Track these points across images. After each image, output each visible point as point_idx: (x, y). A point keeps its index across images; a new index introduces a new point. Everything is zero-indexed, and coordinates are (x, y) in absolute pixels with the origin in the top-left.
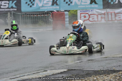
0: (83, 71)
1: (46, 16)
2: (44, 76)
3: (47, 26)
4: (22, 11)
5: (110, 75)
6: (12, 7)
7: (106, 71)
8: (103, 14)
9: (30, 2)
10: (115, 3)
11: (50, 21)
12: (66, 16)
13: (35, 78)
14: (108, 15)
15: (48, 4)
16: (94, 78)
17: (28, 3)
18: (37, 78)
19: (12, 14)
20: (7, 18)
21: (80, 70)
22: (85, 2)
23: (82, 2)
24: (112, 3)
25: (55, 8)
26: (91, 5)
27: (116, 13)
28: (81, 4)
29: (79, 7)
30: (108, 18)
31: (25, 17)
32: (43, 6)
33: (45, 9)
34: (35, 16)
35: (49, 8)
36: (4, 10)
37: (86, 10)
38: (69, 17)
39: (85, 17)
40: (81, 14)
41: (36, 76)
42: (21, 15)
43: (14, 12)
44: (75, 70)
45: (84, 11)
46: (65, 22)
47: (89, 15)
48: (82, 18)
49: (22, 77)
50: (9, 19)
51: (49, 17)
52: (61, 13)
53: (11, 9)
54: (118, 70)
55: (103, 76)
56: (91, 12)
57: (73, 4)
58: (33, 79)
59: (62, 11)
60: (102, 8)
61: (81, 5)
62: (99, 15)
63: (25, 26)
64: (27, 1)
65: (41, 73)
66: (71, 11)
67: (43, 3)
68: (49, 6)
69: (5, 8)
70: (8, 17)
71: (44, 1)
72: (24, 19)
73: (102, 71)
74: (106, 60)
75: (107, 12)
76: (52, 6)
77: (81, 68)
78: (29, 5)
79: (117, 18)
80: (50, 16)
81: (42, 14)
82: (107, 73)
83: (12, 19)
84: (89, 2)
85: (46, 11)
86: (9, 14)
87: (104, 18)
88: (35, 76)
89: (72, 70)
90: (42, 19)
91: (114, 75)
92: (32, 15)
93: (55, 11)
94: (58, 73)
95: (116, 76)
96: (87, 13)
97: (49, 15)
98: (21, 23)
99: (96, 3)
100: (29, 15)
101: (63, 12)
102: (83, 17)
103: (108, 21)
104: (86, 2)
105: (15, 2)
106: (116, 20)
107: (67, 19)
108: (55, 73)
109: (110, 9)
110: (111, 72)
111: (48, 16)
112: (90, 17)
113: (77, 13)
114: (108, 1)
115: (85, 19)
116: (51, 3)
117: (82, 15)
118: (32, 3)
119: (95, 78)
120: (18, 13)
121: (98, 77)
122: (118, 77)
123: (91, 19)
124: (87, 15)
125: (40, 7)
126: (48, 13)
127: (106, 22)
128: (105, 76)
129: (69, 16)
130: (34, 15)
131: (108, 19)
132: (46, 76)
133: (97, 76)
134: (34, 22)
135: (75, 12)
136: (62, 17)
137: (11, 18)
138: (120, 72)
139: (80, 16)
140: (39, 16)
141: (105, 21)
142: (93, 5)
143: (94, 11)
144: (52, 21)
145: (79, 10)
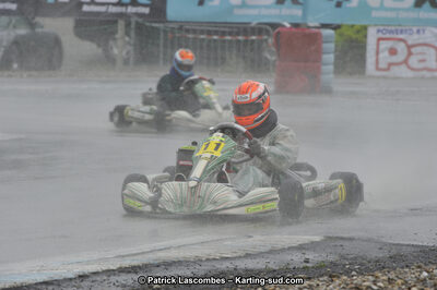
0: (380, 245)
1: (253, 41)
2: (239, 254)
4: (169, 19)
6: (134, 3)
11: (266, 58)
12: (325, 45)
13: (208, 260)
16: (421, 272)
18: (214, 259)
19: (133, 26)
20: (115, 39)
21: (369, 240)
25: (287, 15)
26: (417, 9)
28: (382, 3)
29: (374, 14)
31: (180, 39)
32: (244, 5)
33: (252, 16)
34: (215, 37)
35: (264, 12)
36: (103, 9)
37: (400, 28)
38: (336, 50)
39: (393, 52)
40: (381, 42)
41: (211, 251)
42: (165, 32)
43: (140, 20)
44: (351, 239)
45: (391, 32)
46: (319, 68)
47: (409, 47)
48: (381, 55)
50: (120, 43)
51: (264, 45)
52: (307, 31)
53: (131, 10)
56: (416, 36)
58: (201, 260)
59: (311, 24)
61: (382, 8)
66: (343, 28)
68: (266, 7)
69: (108, 4)
70: (117, 36)
72: (173, 47)
76: (279, 6)
77: (374, 236)
80: (266, 40)
81: (238, 34)
83: (132, 42)
85: (254, 23)
86: (121, 24)
88: (207, 252)
89: (342, 238)
90: (239, 50)
92: (202, 32)
93: (288, 26)
94: (291, 248)
96: (401, 40)
97: (265, 37)
100: (194, 31)
101: (317, 30)
102: (386, 54)
107: (329, 58)
108: (280, 247)
111: (262, 41)
112: (410, 54)
113: (365, 36)
115: (394, 59)
117: (384, 45)
119: (425, 274)
120: (154, 25)
123: (413, 61)
124: (401, 47)
125: (233, 7)
126: (261, 29)
129: (336, 46)
130: (209, 33)
132: (248, 256)
133: (431, 266)
135: (358, 32)
136: (313, 48)
137: (127, 39)
139: (375, 47)
140: (228, 38)
142: (427, 12)
143: (428, 33)
144: (274, 58)
145: (376, 25)
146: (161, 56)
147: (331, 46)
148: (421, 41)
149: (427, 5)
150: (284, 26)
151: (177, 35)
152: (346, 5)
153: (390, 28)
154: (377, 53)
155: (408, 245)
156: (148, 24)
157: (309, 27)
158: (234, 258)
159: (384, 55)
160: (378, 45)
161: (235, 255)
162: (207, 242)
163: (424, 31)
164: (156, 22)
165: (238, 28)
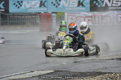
0: (70, 72)
1: (33, 18)
2: (31, 76)
3: (34, 27)
4: (10, 12)
5: (97, 77)
7: (92, 72)
8: (90, 17)
9: (18, 3)
10: (102, 6)
11: (37, 22)
12: (53, 18)
13: (22, 79)
14: (95, 18)
15: (36, 5)
16: (81, 79)
17: (16, 4)
18: (24, 78)
21: (67, 71)
22: (72, 5)
23: (69, 4)
24: (99, 6)
25: (42, 10)
26: (78, 7)
27: (103, 16)
29: (67, 9)
30: (95, 20)
31: (13, 18)
32: (30, 8)
33: (33, 11)
34: (23, 17)
35: (36, 9)
37: (74, 12)
39: (72, 19)
40: (69, 16)
41: (23, 76)
42: (9, 16)
43: (2, 13)
44: (61, 71)
45: (71, 14)
46: (52, 24)
47: (76, 18)
49: (8, 78)
51: (37, 18)
52: (48, 14)
54: (105, 72)
55: (89, 78)
56: (78, 15)
57: (61, 6)
58: (20, 79)
60: (89, 11)
61: (68, 7)
62: (86, 18)
63: (12, 27)
64: (14, 3)
65: (28, 73)
66: (58, 13)
67: (31, 5)
68: (37, 8)
71: (31, 2)
72: (11, 20)
73: (88, 72)
74: (93, 62)
75: (95, 14)
76: (40, 8)
77: (68, 70)
78: (17, 6)
79: (104, 21)
80: (37, 17)
81: (29, 16)
82: (93, 75)
84: (76, 4)
85: (34, 12)
87: (91, 20)
89: (59, 71)
90: (29, 20)
91: (100, 77)
92: (19, 16)
94: (45, 74)
95: (102, 78)
96: (74, 16)
97: (37, 16)
98: (8, 24)
99: (83, 6)
100: (17, 16)
103: (95, 23)
104: (74, 5)
105: (3, 2)
106: (102, 23)
108: (42, 74)
109: (98, 12)
110: (97, 74)
111: (36, 17)
112: (77, 19)
113: (64, 15)
114: (95, 4)
116: (38, 5)
117: (69, 17)
118: (19, 4)
120: (6, 14)
121: (85, 79)
122: (104, 79)
124: (74, 18)
125: (27, 9)
126: (35, 14)
127: (92, 25)
128: (92, 77)
129: (56, 18)
130: (21, 16)
131: (95, 22)
132: (33, 77)
134: (21, 23)
135: (62, 14)
136: (50, 19)
138: (106, 74)
139: (67, 18)
140: (26, 17)
141: (92, 23)
142: (81, 8)
143: (81, 13)
144: (39, 22)
145: (67, 12)
146: (8, 22)
147: (55, 18)
148: (80, 16)
149: (81, 6)
150: (42, 13)
151: (12, 17)
152: (59, 7)
153: (71, 13)
154: (68, 19)
155: (77, 72)
156: (4, 14)
157: (49, 13)
158: (29, 78)
159: (70, 20)
160: (68, 17)
161: (29, 77)
162: (22, 74)
163: (80, 13)
164: (6, 13)
165: (30, 14)
